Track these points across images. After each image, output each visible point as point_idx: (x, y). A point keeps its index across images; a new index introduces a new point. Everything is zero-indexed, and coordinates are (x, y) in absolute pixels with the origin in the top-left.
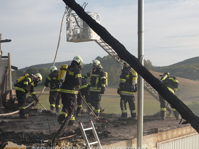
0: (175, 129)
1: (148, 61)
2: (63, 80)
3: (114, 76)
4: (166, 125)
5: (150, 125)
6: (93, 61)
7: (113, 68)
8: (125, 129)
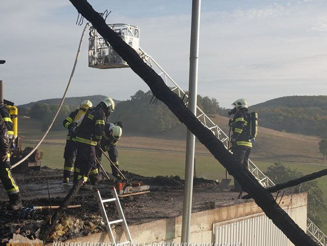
0: (242, 203)
1: (213, 100)
2: (77, 124)
3: (161, 120)
4: (229, 198)
5: (204, 197)
6: (131, 97)
7: (161, 109)
8: (167, 202)
